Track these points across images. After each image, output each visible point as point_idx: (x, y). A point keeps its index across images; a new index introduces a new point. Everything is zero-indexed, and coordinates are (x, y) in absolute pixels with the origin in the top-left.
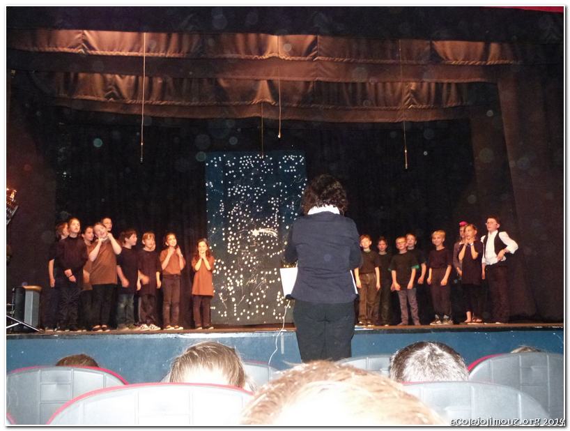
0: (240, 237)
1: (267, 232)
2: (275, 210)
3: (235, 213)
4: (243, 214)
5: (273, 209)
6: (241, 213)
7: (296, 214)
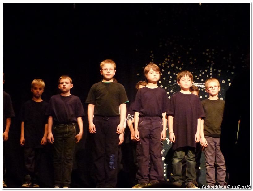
0: (172, 91)
1: (201, 86)
2: (210, 63)
3: (166, 65)
4: (174, 67)
5: (208, 61)
6: (172, 65)
7: (234, 67)
